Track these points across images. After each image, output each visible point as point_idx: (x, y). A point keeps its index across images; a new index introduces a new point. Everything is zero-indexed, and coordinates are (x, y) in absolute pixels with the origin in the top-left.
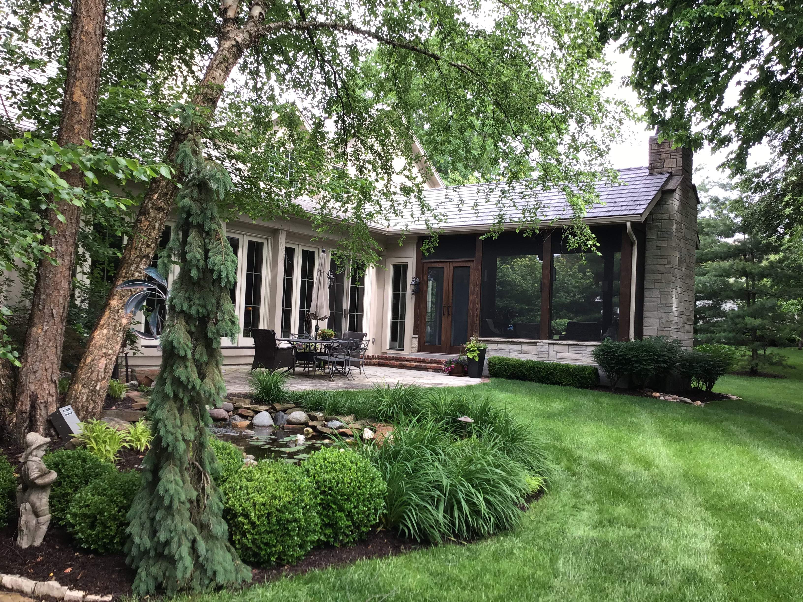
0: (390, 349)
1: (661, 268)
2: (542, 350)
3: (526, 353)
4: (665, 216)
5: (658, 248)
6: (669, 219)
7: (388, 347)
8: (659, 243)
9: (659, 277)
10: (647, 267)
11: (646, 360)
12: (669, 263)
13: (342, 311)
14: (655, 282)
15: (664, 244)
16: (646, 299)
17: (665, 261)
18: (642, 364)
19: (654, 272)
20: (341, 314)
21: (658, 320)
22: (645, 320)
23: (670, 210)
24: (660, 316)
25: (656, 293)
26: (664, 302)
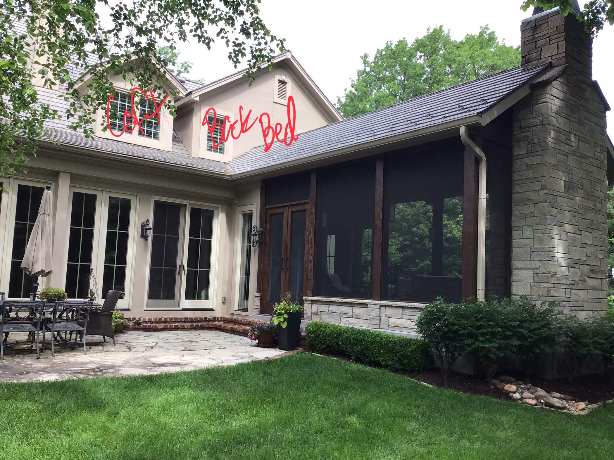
0: (239, 310)
1: (533, 196)
2: (373, 314)
3: (357, 317)
4: (536, 121)
5: (529, 167)
6: (542, 124)
7: (236, 308)
8: (529, 161)
9: (531, 209)
10: (515, 196)
11: (483, 334)
12: (544, 188)
13: (175, 265)
14: (526, 216)
15: (536, 160)
16: (514, 242)
17: (538, 186)
18: (477, 340)
19: (524, 202)
20: (175, 270)
21: (531, 272)
22: (515, 272)
23: (544, 111)
24: (534, 266)
25: (528, 232)
26: (537, 245)
